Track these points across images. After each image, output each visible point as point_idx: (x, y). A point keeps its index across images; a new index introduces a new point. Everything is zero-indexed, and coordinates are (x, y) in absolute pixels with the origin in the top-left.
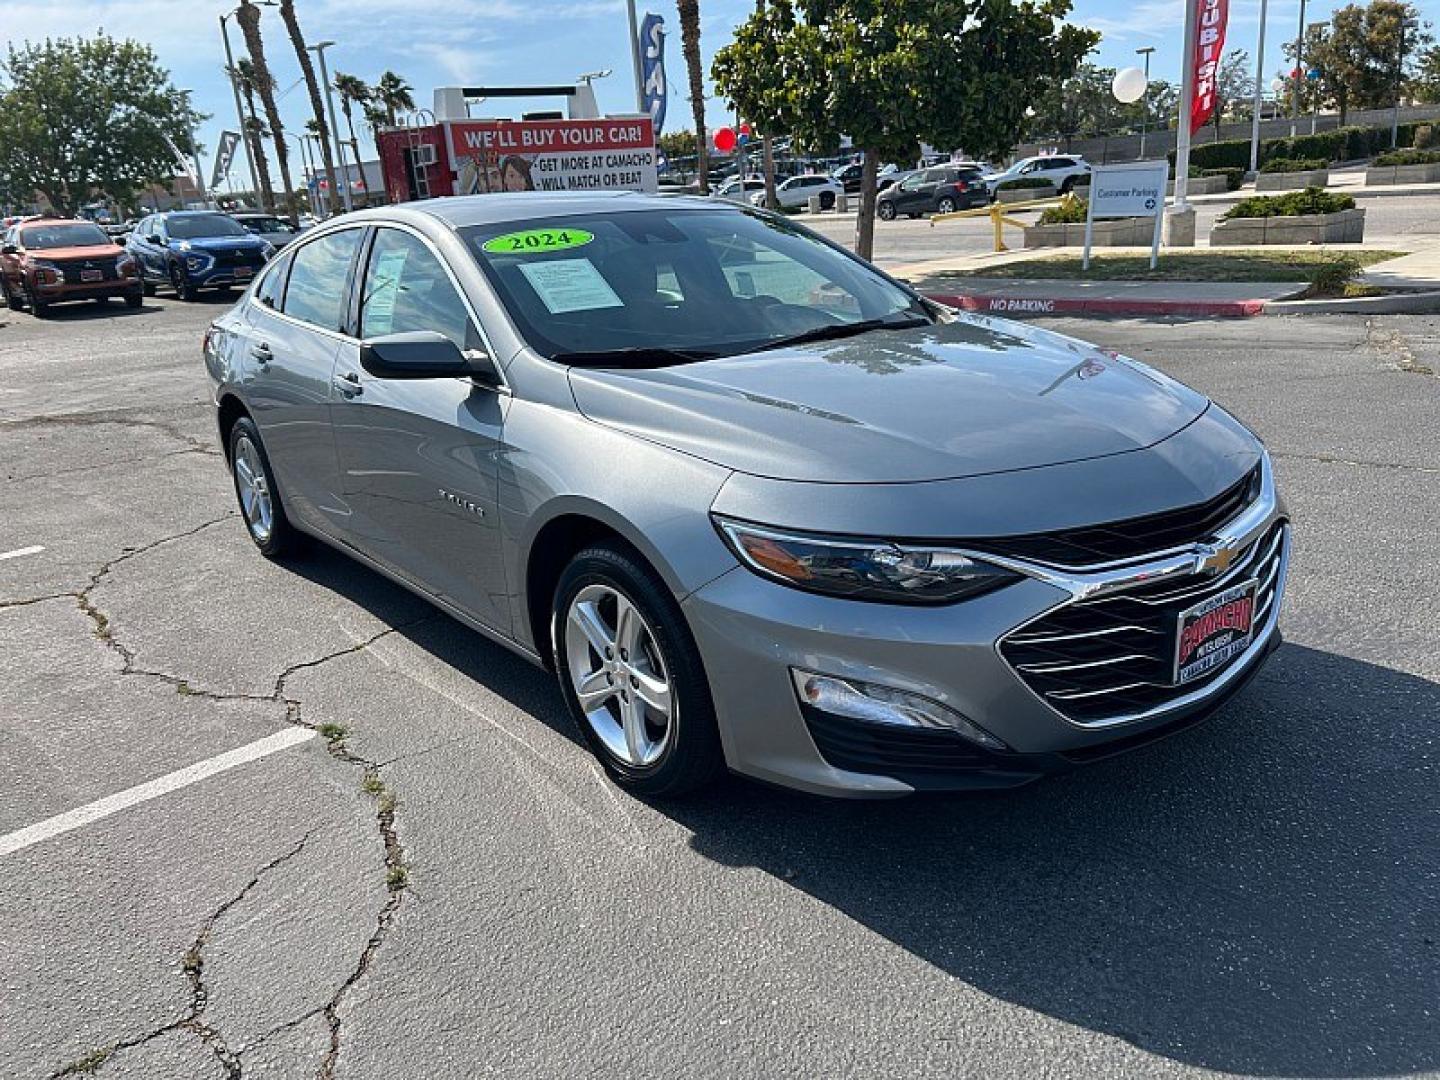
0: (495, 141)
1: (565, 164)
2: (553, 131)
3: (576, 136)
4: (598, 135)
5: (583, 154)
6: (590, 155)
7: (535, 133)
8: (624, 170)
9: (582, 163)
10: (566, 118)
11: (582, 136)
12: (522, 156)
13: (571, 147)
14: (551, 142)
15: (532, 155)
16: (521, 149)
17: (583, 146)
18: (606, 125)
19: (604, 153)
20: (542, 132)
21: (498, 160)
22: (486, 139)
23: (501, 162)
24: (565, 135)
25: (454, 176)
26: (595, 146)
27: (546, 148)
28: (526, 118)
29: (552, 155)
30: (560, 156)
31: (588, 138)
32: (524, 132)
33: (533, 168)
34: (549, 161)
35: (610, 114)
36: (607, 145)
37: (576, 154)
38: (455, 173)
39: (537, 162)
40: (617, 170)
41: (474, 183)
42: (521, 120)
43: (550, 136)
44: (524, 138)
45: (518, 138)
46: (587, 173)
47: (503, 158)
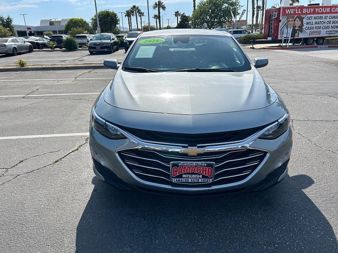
0: (295, 12)
1: (315, 18)
2: (313, 9)
3: (320, 10)
4: (328, 10)
5: (321, 15)
6: (324, 15)
7: (308, 9)
8: (334, 20)
9: (321, 18)
10: (321, 5)
11: (323, 10)
12: (302, 16)
13: (318, 13)
14: (312, 12)
15: (305, 15)
16: (302, 14)
17: (322, 13)
18: (331, 7)
19: (329, 15)
20: (310, 9)
21: (294, 17)
22: (292, 11)
23: (295, 18)
24: (317, 10)
25: (280, 21)
26: (326, 13)
27: (310, 13)
28: (309, 5)
29: (311, 16)
30: (313, 16)
31: (325, 11)
32: (304, 9)
33: (305, 19)
34: (310, 17)
35: (334, 4)
36: (331, 12)
37: (319, 15)
38: (281, 20)
39: (306, 17)
40: (332, 20)
41: (285, 23)
42: (307, 6)
43: (312, 10)
44: (304, 11)
45: (302, 11)
46: (321, 20)
47: (296, 16)
